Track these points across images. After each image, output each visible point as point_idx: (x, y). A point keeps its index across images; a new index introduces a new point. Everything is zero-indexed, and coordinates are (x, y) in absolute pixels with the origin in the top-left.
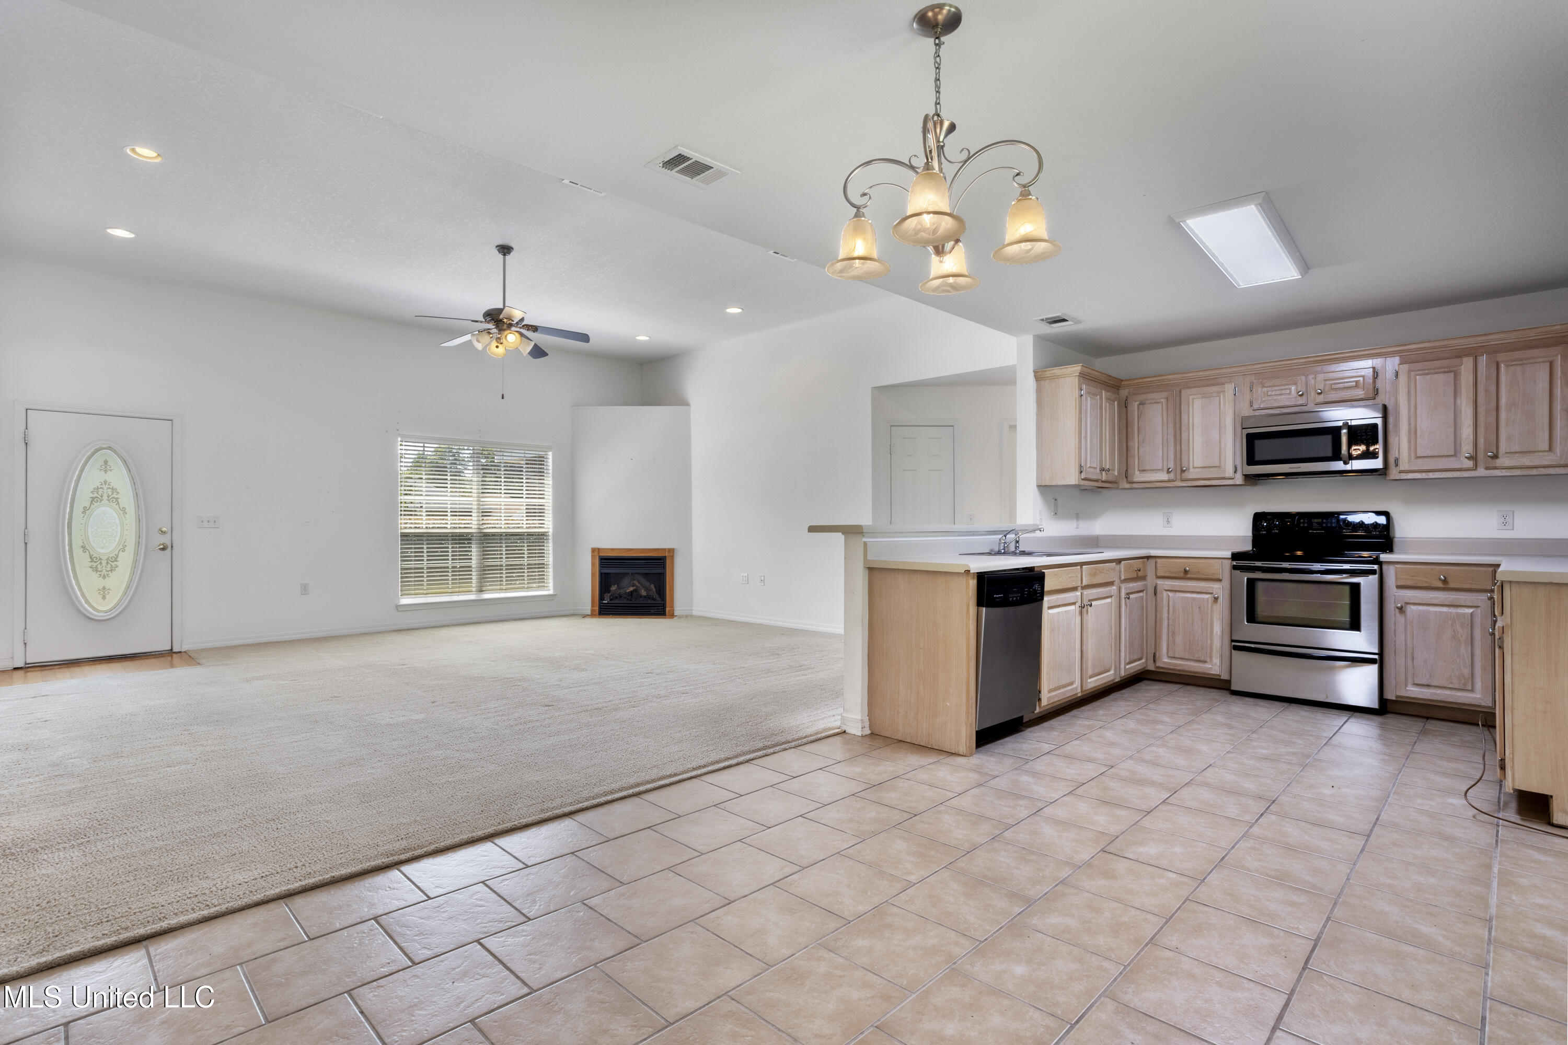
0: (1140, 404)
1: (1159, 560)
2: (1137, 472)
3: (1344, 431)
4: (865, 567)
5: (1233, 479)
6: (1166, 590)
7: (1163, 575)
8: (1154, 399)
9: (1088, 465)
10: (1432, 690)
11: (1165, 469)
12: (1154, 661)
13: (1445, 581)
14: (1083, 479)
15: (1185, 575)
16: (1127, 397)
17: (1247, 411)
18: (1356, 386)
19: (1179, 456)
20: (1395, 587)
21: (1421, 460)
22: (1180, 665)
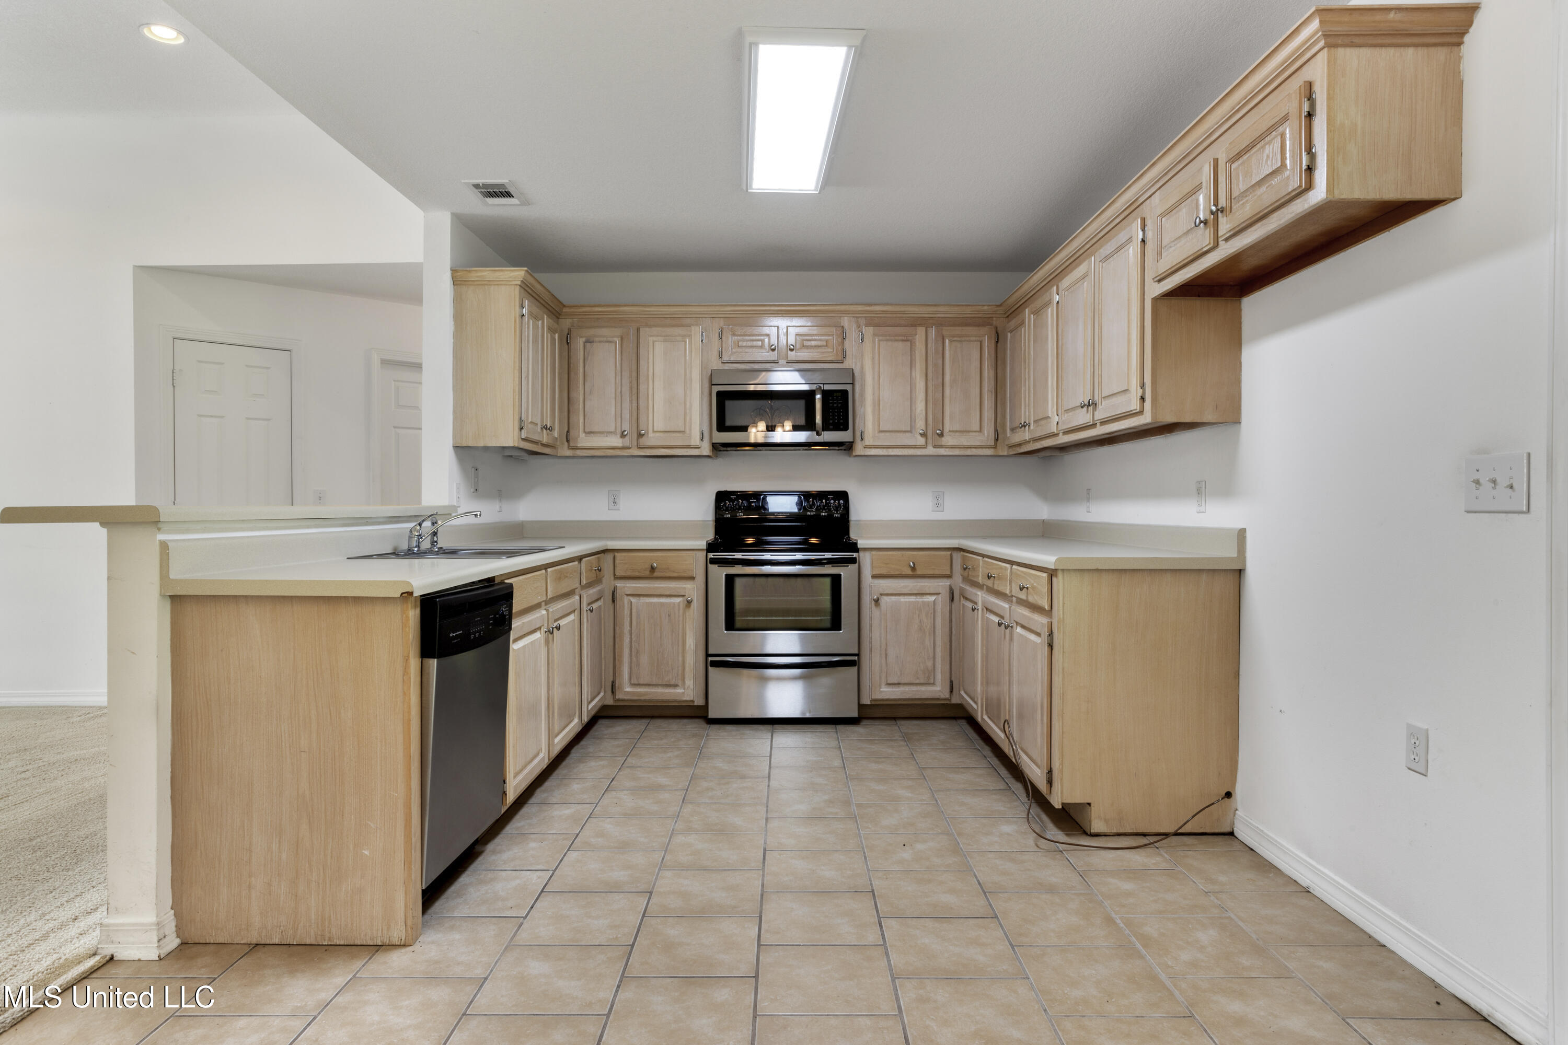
0: (587, 341)
1: (618, 555)
2: (582, 435)
3: (818, 396)
4: (162, 596)
5: (699, 448)
6: (628, 595)
7: (623, 574)
8: (604, 336)
9: (530, 420)
10: (902, 688)
11: (619, 431)
12: (613, 692)
13: (913, 569)
14: (524, 440)
15: (652, 573)
16: (569, 330)
17: (716, 364)
18: (826, 346)
19: (636, 415)
20: (870, 577)
21: (883, 434)
22: (646, 694)
